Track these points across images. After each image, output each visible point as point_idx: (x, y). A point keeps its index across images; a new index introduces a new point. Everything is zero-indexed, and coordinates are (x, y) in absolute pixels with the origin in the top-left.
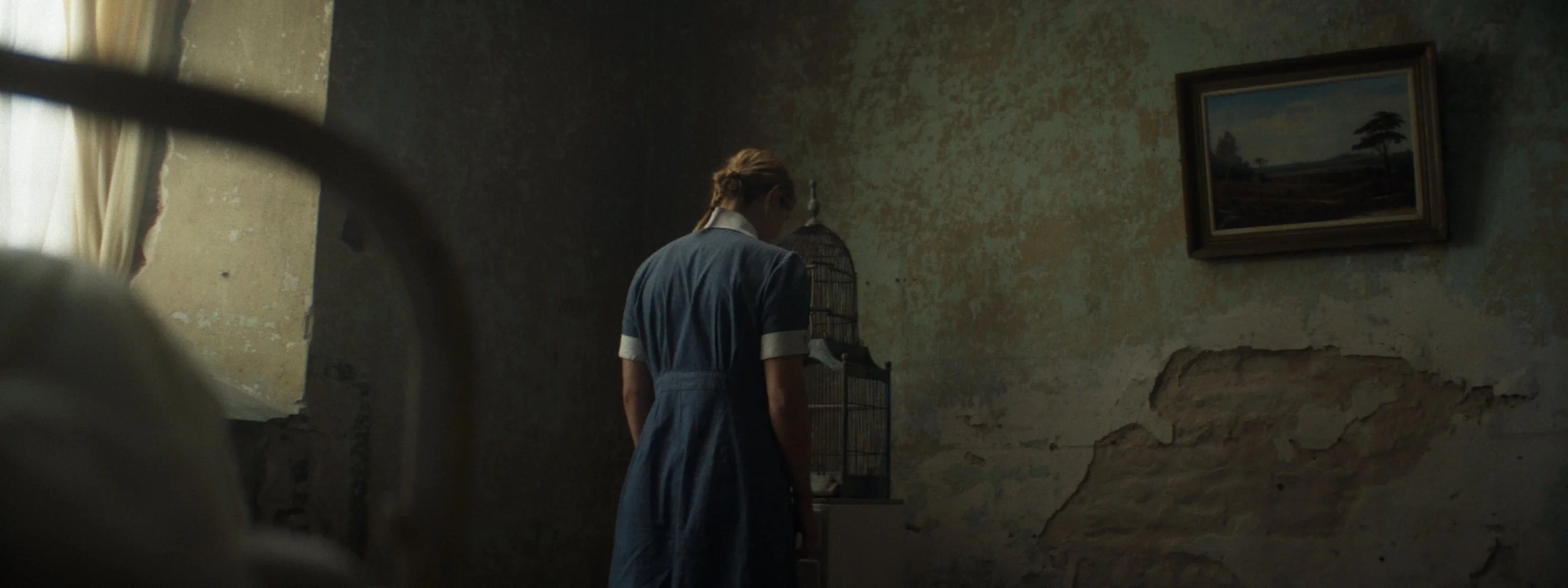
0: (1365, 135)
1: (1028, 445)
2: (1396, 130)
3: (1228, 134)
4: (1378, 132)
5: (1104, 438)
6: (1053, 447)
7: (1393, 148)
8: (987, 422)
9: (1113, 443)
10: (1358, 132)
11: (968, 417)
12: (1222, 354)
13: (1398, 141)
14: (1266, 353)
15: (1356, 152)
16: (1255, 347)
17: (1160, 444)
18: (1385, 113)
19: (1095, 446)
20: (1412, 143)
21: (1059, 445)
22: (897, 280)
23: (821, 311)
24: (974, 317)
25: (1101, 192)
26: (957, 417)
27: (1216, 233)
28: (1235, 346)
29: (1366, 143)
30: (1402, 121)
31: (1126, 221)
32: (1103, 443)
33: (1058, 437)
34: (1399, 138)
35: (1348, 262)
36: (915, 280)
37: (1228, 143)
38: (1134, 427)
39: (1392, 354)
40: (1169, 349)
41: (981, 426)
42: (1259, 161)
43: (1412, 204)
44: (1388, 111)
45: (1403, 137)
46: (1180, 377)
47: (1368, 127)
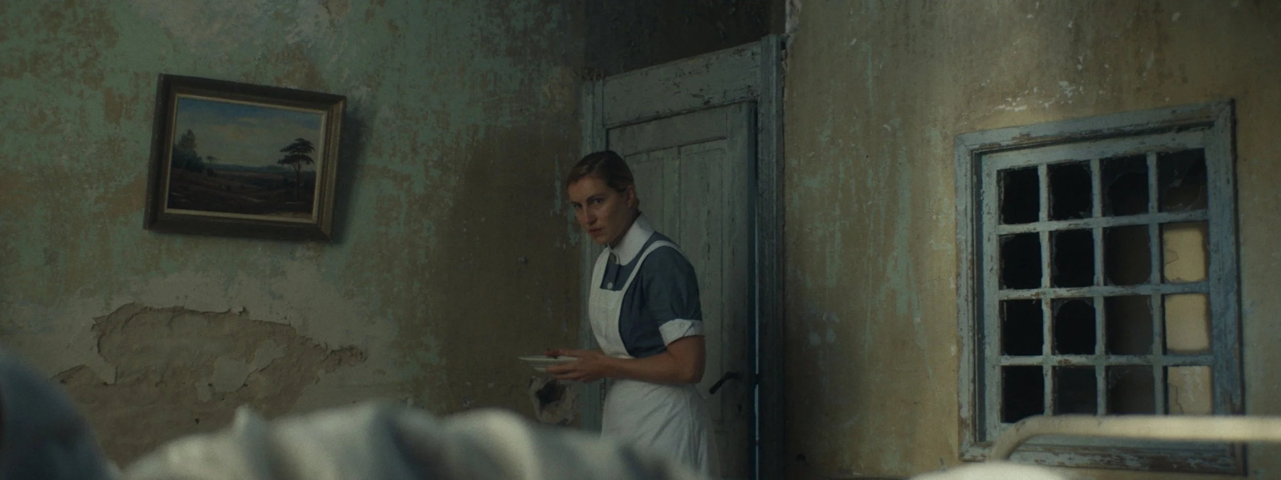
0: (287, 154)
2: (309, 155)
3: (190, 132)
4: (296, 153)
7: (305, 168)
10: (282, 151)
12: (159, 311)
13: (308, 163)
14: (193, 312)
15: (280, 165)
16: (186, 307)
17: (105, 384)
18: (303, 140)
20: (318, 167)
25: (65, 157)
27: (167, 211)
28: (172, 306)
29: (287, 160)
30: (313, 149)
31: (87, 186)
34: (309, 160)
35: (260, 249)
37: (189, 139)
38: (81, 368)
39: (286, 322)
40: (117, 303)
42: (210, 158)
43: (310, 211)
44: (306, 139)
45: (312, 161)
46: (123, 327)
47: (289, 148)
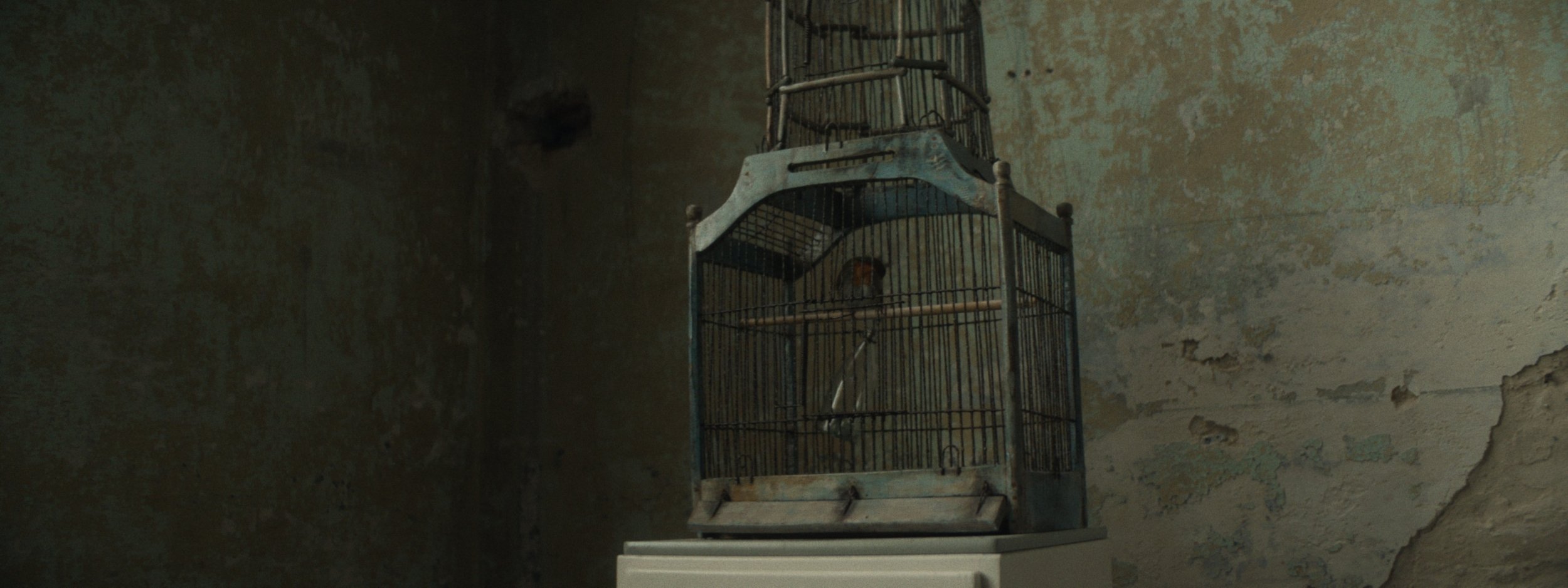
1: (1340, 393)
5: (1526, 369)
6: (1399, 396)
8: (1237, 352)
9: (1549, 378)
11: (1190, 344)
19: (1505, 388)
21: (1414, 388)
22: (1012, 74)
23: (923, 66)
24: (1192, 136)
26: (1165, 345)
32: (1523, 380)
33: (1409, 375)
36: (1050, 71)
41: (1222, 361)
